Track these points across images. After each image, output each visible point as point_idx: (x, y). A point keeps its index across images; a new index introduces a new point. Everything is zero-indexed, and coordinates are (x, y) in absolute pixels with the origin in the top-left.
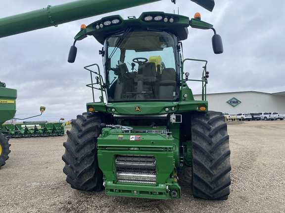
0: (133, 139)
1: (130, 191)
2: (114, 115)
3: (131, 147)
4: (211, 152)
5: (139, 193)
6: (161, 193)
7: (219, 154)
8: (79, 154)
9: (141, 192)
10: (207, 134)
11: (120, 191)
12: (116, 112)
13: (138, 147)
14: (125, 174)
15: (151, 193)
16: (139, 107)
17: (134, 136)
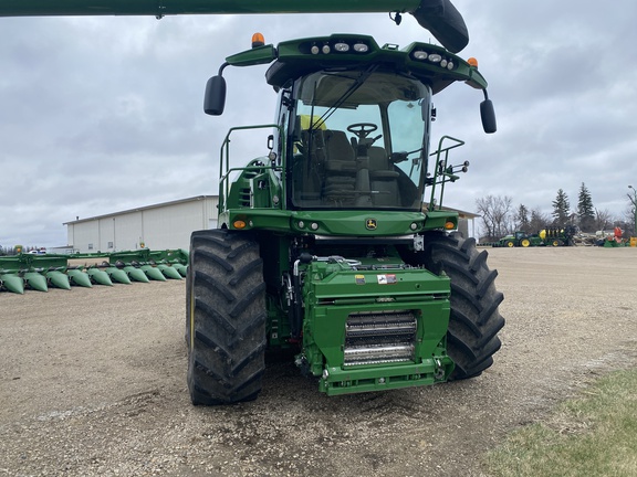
0: (385, 282)
1: (372, 381)
2: (317, 237)
3: (378, 297)
4: (478, 297)
5: (388, 380)
6: (423, 376)
7: (489, 301)
8: (239, 322)
9: (392, 378)
10: (466, 268)
11: (354, 383)
12: (320, 231)
13: (391, 296)
14: (354, 351)
15: (410, 377)
16: (374, 222)
17: (384, 276)
